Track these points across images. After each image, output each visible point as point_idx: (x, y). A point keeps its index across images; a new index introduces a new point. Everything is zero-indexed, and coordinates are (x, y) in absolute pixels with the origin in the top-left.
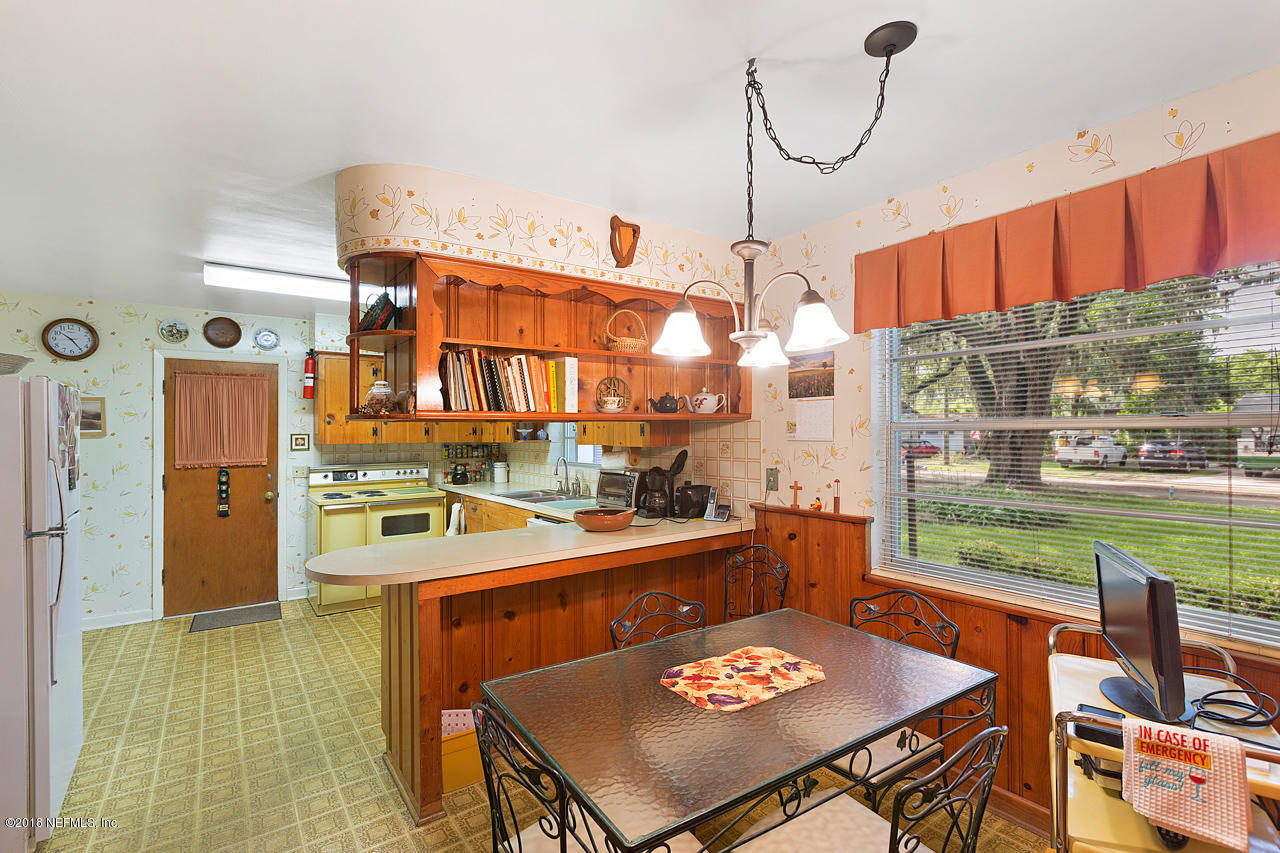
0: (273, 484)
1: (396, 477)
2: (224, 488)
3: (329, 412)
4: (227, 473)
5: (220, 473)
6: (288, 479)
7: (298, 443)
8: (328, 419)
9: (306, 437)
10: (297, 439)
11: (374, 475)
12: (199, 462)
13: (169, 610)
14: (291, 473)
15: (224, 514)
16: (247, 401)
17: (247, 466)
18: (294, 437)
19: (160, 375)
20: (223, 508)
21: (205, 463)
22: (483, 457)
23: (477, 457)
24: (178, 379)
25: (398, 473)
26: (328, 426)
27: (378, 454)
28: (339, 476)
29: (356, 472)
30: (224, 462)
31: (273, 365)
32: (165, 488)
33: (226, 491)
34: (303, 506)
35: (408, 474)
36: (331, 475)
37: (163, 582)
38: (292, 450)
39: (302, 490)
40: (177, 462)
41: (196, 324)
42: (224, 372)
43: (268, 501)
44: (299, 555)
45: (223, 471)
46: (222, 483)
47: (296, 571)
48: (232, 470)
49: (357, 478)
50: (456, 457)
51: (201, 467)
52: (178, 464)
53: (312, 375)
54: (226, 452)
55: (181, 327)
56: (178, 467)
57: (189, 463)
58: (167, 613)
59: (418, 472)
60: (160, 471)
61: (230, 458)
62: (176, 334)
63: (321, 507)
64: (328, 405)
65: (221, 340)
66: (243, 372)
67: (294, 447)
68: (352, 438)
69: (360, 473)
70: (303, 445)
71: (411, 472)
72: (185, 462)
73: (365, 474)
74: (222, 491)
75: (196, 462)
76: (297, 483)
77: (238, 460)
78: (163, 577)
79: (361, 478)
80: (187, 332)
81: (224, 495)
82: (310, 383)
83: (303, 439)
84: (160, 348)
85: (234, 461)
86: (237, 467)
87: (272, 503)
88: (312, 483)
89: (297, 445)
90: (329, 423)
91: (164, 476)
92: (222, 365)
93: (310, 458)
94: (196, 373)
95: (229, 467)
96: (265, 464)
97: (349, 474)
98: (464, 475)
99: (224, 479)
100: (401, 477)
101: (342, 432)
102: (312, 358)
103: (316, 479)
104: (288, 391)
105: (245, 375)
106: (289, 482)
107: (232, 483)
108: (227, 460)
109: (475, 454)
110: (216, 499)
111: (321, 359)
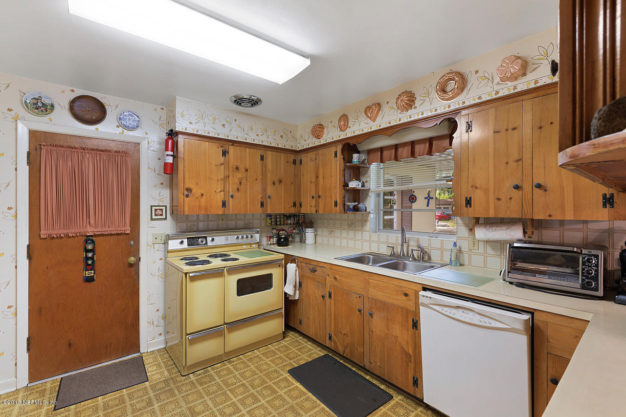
0: (135, 250)
1: (235, 241)
2: (90, 255)
3: (187, 186)
4: (93, 242)
5: (86, 242)
6: (148, 245)
7: (157, 213)
8: (186, 193)
9: (164, 208)
10: (156, 210)
11: (220, 240)
12: (66, 231)
13: (34, 375)
14: (151, 240)
15: (90, 280)
16: (112, 176)
17: (111, 235)
18: (153, 208)
19: (24, 147)
20: (88, 274)
21: (71, 232)
22: (294, 224)
23: (290, 224)
24: (43, 152)
25: (238, 238)
26: (186, 199)
27: (220, 222)
28: (192, 242)
29: (206, 238)
30: (90, 231)
31: (135, 143)
32: (29, 257)
33: (92, 258)
34: (162, 268)
35: (245, 239)
36: (185, 241)
37: (28, 350)
38: (152, 219)
39: (161, 254)
40: (42, 232)
41: (62, 99)
42: (90, 147)
43: (131, 265)
44: (158, 310)
45: (89, 239)
46: (87, 251)
47: (155, 325)
48: (97, 238)
49: (206, 243)
50: (276, 224)
51: (67, 236)
52: (44, 233)
53: (172, 153)
54: (92, 221)
55: (47, 101)
56: (43, 236)
57: (54, 232)
58: (33, 377)
59: (252, 237)
60: (24, 240)
61: (96, 227)
62: (41, 107)
63: (186, 274)
64: (187, 180)
65: (88, 117)
66: (109, 149)
67: (154, 217)
68: (206, 209)
69: (209, 239)
70: (162, 215)
71: (247, 237)
72: (50, 232)
73: (213, 240)
74: (87, 258)
75: (62, 232)
76: (156, 249)
77: (104, 229)
78: (28, 345)
79: (210, 243)
80: (52, 106)
81: (90, 262)
82: (170, 160)
83: (162, 210)
84: (23, 119)
85: (99, 230)
86: (103, 235)
87: (134, 267)
88: (170, 248)
89: (156, 215)
90: (187, 196)
91: (28, 246)
92: (87, 141)
93: (167, 226)
94: (62, 147)
95: (95, 235)
96: (128, 232)
97: (200, 240)
98: (286, 239)
99: (90, 247)
100: (240, 241)
101: (198, 204)
102: (172, 139)
103: (174, 244)
104: (149, 168)
105: (110, 151)
106: (149, 247)
107: (97, 250)
108: (92, 229)
109: (289, 222)
110: (82, 266)
111: (181, 139)
